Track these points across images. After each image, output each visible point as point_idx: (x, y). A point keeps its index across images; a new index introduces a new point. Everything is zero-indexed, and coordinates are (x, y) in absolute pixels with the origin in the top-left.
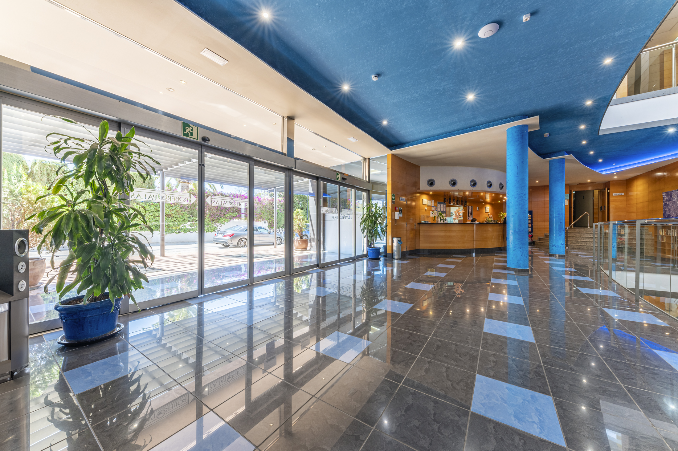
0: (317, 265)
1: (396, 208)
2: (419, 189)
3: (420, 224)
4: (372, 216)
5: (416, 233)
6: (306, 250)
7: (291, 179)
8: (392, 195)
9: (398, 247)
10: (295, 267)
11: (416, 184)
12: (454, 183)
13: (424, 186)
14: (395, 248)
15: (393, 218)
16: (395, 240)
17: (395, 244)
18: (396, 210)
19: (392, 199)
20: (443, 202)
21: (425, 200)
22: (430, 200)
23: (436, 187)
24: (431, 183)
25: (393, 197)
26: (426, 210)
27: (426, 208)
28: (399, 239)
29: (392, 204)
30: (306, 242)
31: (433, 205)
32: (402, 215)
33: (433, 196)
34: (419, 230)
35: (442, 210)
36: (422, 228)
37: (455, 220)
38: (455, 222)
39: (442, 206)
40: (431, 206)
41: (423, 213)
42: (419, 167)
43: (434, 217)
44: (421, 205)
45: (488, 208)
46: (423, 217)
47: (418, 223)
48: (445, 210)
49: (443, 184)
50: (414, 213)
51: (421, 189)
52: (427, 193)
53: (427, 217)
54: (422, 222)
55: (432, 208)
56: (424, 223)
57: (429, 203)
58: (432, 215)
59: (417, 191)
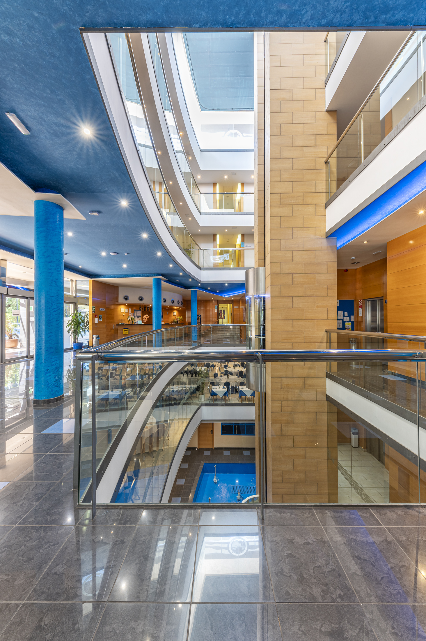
0: (27, 357)
1: (96, 316)
2: (118, 302)
3: (118, 325)
5: (116, 331)
6: (16, 348)
7: (4, 300)
8: (93, 307)
9: (96, 342)
10: (6, 358)
11: (117, 298)
12: (141, 299)
13: (121, 299)
14: (94, 343)
15: (94, 322)
16: (95, 337)
17: (94, 339)
18: (96, 317)
19: (93, 310)
21: (123, 309)
22: (128, 309)
23: (130, 301)
24: (126, 298)
25: (94, 309)
26: (123, 316)
27: (124, 315)
28: (97, 336)
29: (92, 313)
30: (16, 341)
31: (130, 312)
32: (101, 320)
33: (130, 306)
34: (118, 329)
35: (138, 315)
36: (120, 328)
37: (142, 322)
38: (143, 324)
39: (138, 312)
40: (128, 313)
41: (121, 318)
42: (118, 287)
43: (129, 320)
44: (119, 312)
45: (175, 313)
46: (121, 321)
47: (117, 325)
48: (140, 315)
49: (134, 299)
50: (113, 318)
51: (119, 302)
52: (124, 304)
53: (124, 320)
54: (120, 324)
55: (130, 314)
56: (122, 325)
57: (126, 311)
58: (128, 319)
59: (116, 303)
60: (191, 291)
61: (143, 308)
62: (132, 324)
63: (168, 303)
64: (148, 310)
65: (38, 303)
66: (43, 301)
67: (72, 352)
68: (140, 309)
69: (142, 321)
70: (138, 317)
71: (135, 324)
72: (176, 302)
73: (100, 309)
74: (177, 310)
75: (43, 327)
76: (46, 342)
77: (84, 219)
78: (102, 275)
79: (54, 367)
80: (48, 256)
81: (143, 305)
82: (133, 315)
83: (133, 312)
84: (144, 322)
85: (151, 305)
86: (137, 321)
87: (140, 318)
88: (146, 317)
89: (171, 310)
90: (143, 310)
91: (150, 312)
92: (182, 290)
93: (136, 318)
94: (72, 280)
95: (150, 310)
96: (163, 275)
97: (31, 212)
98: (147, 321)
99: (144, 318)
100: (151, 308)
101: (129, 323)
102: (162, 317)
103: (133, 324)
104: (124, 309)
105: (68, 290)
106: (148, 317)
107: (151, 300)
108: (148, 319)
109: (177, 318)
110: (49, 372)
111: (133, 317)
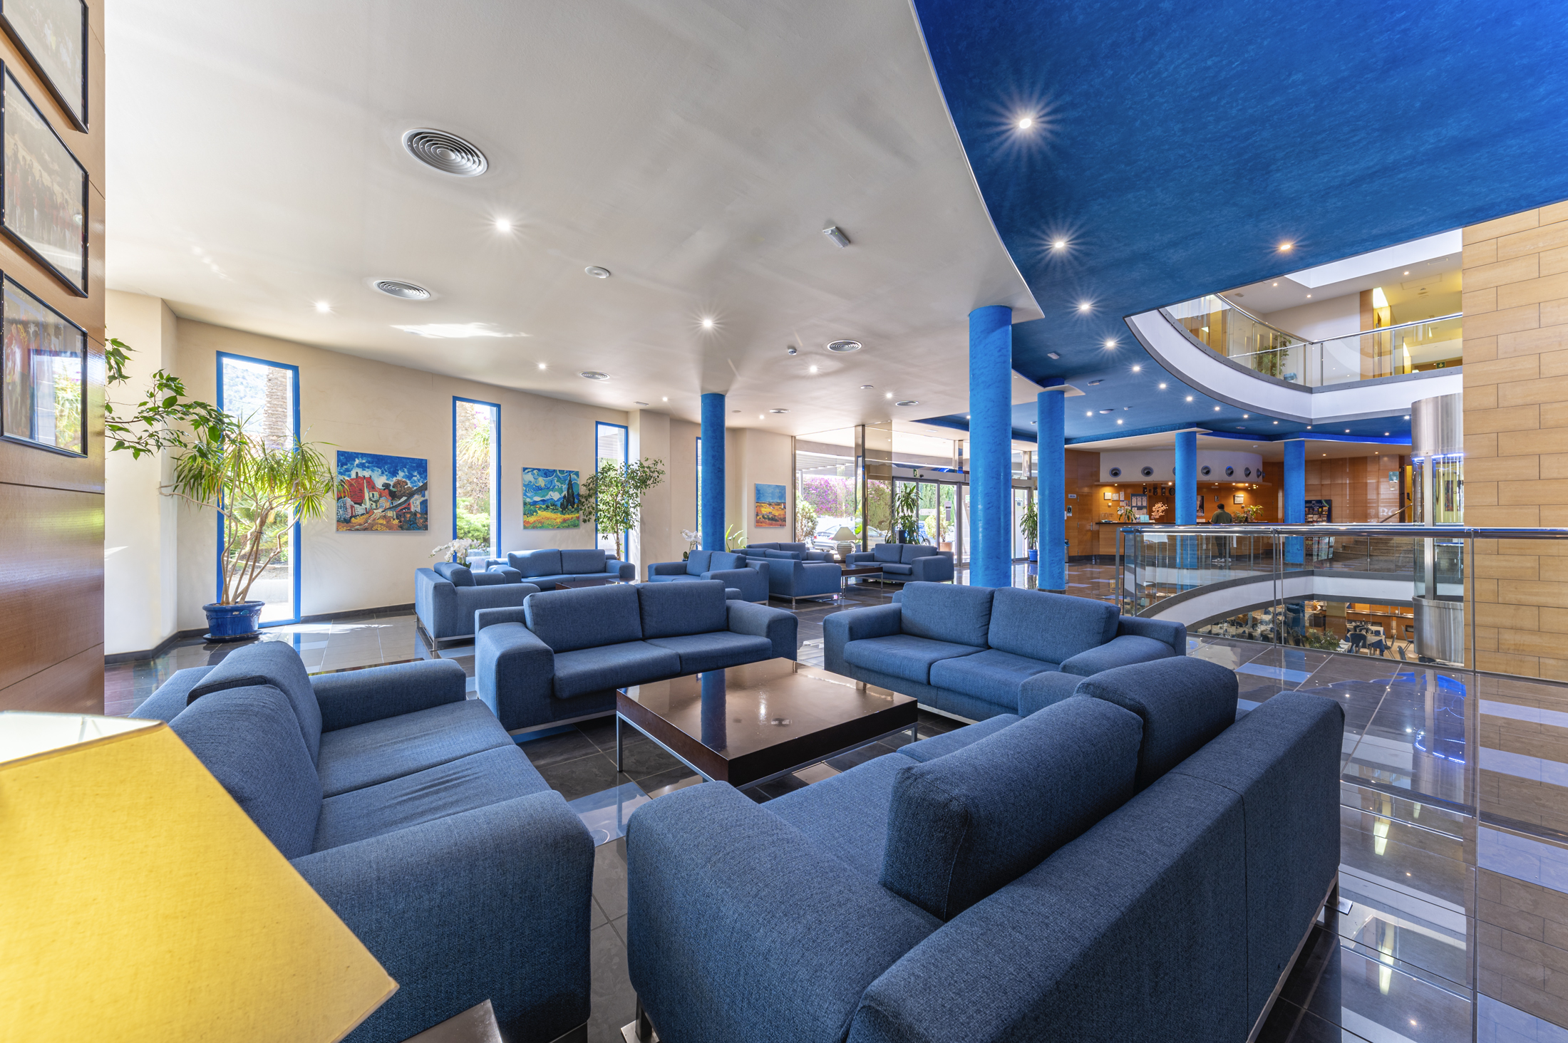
2: (1099, 481)
3: (1099, 523)
4: (1034, 516)
5: (1096, 535)
11: (1096, 474)
12: (1148, 472)
13: (1104, 476)
20: (1142, 493)
21: (1108, 494)
22: (1118, 492)
23: (1124, 477)
24: (1115, 473)
26: (1109, 506)
27: (1110, 504)
31: (1122, 498)
32: (1071, 515)
33: (1121, 487)
34: (1098, 532)
35: (1139, 504)
36: (1103, 529)
37: (1150, 519)
38: (1151, 521)
39: (1139, 498)
40: (1119, 501)
41: (1103, 510)
42: (1099, 453)
43: (1121, 515)
44: (1102, 500)
45: (1241, 497)
46: (1105, 516)
47: (1097, 523)
48: (1145, 504)
49: (1132, 474)
50: (1090, 511)
51: (1101, 481)
52: (1111, 485)
53: (1111, 515)
54: (1103, 521)
55: (1121, 504)
56: (1106, 523)
57: (1115, 497)
58: (1119, 513)
59: (1096, 483)
60: (1285, 443)
61: (1150, 490)
62: (1127, 521)
63: (1217, 476)
64: (1163, 493)
65: (1042, 494)
66: (1047, 492)
67: (1026, 565)
68: (1144, 492)
69: (1150, 516)
70: (1140, 508)
71: (1134, 521)
72: (1239, 472)
73: (1069, 495)
74: (1245, 489)
75: (1047, 517)
76: (1050, 532)
77: (1084, 394)
78: (1075, 438)
79: (1058, 559)
80: (1052, 446)
81: (1150, 485)
82: (1129, 504)
83: (1128, 498)
84: (1155, 519)
85: (1170, 484)
86: (1137, 516)
87: (1145, 511)
88: (1159, 508)
89: (1227, 490)
90: (1152, 494)
91: (1167, 498)
92: (1255, 444)
93: (1135, 510)
94: (1025, 452)
95: (1167, 494)
96: (1199, 425)
97: (1035, 399)
98: (1160, 516)
99: (1154, 510)
100: (1172, 490)
101: (1122, 521)
102: (1202, 507)
103: (1131, 521)
104: (1110, 494)
105: (1019, 466)
106: (1164, 508)
107: (1172, 472)
108: (1163, 511)
109: (1246, 509)
110: (1054, 563)
111: (1129, 508)
